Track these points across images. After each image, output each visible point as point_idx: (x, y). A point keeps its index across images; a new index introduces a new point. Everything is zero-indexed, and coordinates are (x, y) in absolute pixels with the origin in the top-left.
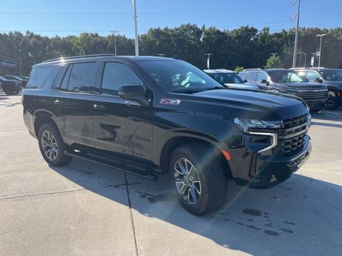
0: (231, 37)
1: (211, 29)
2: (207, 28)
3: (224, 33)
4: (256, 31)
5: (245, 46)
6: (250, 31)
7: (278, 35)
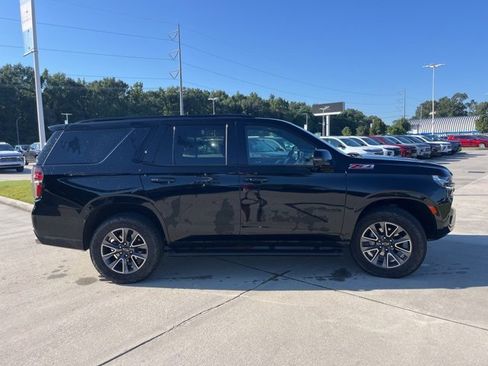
0: (91, 92)
1: (57, 76)
2: (52, 73)
3: (79, 85)
4: (125, 86)
5: (114, 106)
6: (117, 85)
7: (155, 95)
